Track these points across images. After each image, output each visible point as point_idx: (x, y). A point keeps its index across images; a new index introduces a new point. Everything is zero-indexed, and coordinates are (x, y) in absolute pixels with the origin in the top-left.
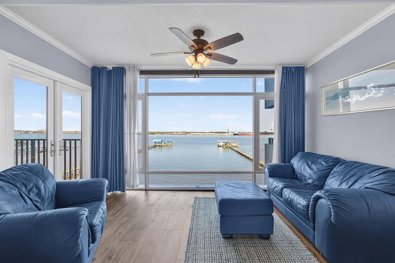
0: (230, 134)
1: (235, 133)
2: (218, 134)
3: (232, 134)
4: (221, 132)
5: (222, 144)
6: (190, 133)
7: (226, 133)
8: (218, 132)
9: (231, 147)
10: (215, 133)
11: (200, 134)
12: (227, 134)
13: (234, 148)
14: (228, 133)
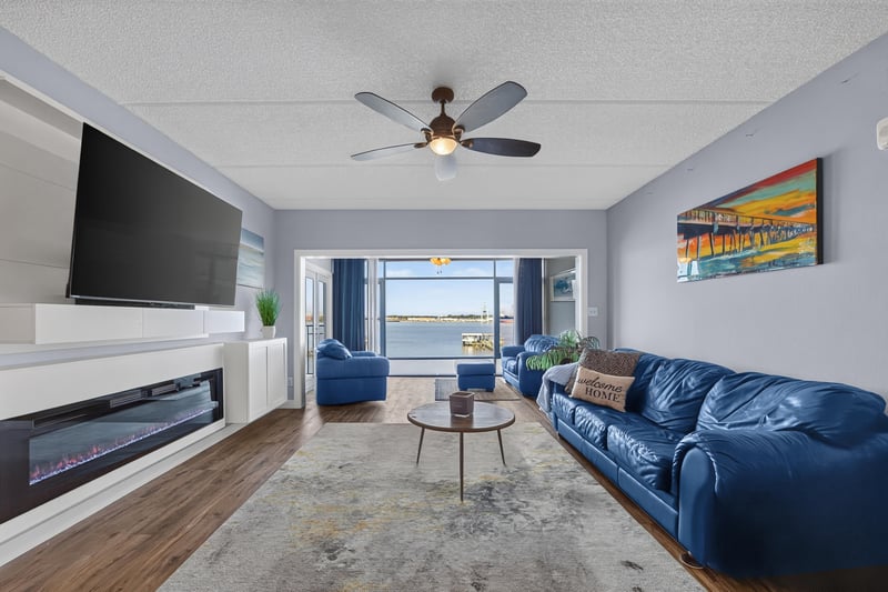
0: (488, 319)
2: (464, 320)
4: (471, 317)
5: (471, 340)
6: (406, 317)
7: (479, 317)
8: (462, 317)
10: (459, 317)
11: (427, 320)
12: (482, 320)
14: (484, 317)
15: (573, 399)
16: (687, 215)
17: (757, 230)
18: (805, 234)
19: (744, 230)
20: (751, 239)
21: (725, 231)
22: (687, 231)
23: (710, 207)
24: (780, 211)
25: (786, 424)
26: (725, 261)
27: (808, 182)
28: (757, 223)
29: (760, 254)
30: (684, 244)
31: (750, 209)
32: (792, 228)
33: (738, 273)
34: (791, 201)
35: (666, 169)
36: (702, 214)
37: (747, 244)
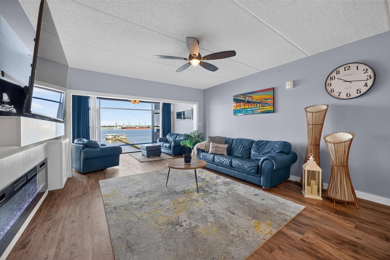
0: (118, 128)
1: (123, 127)
2: (105, 128)
3: (120, 127)
4: (109, 126)
5: (110, 137)
7: (113, 127)
9: (120, 139)
12: (115, 128)
13: (123, 140)
14: (116, 127)
15: (211, 153)
16: (237, 96)
17: (258, 103)
18: (271, 106)
19: (254, 102)
20: (257, 105)
21: (249, 102)
22: (236, 100)
23: (244, 95)
24: (264, 99)
25: (277, 151)
26: (249, 110)
27: (271, 93)
28: (258, 101)
29: (259, 109)
30: (235, 105)
31: (256, 97)
32: (267, 104)
33: (253, 114)
34: (267, 97)
35: (228, 81)
36: (242, 96)
37: (255, 106)
